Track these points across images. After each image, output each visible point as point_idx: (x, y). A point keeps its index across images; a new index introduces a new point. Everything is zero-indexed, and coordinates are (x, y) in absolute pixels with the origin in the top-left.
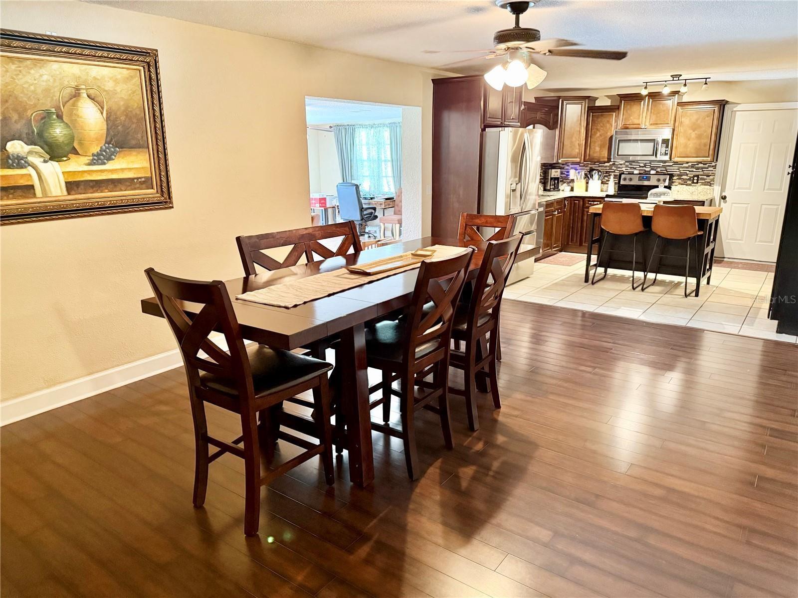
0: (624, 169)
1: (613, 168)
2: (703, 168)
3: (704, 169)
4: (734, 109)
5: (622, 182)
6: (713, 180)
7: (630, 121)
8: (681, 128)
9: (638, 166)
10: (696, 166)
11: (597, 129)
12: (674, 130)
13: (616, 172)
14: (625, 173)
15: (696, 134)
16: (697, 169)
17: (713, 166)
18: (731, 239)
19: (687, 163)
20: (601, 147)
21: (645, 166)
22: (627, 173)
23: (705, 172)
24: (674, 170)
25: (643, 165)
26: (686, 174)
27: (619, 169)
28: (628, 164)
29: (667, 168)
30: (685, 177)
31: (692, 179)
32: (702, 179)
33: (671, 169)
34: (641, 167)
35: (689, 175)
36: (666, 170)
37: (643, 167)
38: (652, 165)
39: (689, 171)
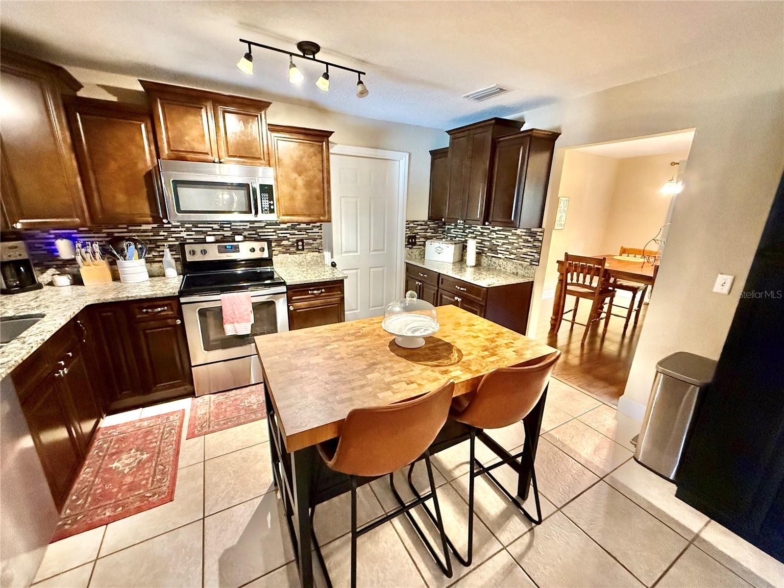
0: (184, 234)
1: (162, 233)
2: (306, 229)
3: (308, 231)
5: (189, 258)
6: (321, 244)
7: (187, 145)
9: (210, 229)
10: (298, 226)
13: (169, 239)
14: (188, 241)
15: (303, 180)
16: (300, 230)
17: (318, 226)
19: (286, 222)
20: (130, 193)
21: (222, 228)
22: (192, 241)
23: (310, 234)
24: (270, 233)
25: (218, 228)
26: (286, 238)
27: (173, 235)
28: (191, 226)
29: (258, 231)
30: (284, 243)
31: (295, 244)
32: (308, 244)
33: (265, 232)
34: (214, 230)
35: (290, 240)
36: (257, 234)
37: (218, 230)
38: (232, 227)
39: (290, 234)
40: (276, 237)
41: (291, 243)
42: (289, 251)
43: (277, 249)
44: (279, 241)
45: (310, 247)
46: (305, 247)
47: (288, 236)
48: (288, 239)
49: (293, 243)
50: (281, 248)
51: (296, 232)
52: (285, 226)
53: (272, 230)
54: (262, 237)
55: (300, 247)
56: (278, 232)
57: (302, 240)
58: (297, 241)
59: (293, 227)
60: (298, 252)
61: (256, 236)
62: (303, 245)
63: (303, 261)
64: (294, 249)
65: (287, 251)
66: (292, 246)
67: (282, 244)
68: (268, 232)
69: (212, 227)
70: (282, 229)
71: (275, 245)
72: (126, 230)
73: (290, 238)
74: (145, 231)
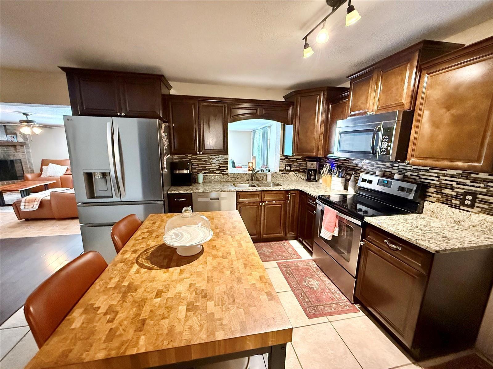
10: (473, 176)
19: (456, 168)
29: (421, 173)
30: (448, 191)
31: (462, 197)
32: (483, 201)
35: (456, 190)
39: (458, 183)
40: (438, 183)
41: (455, 194)
42: (449, 202)
43: (435, 195)
44: (440, 188)
45: (487, 207)
46: (477, 204)
47: (454, 184)
48: (453, 189)
49: (459, 194)
50: (440, 196)
51: (468, 182)
52: (453, 172)
53: (436, 175)
54: (423, 180)
55: (468, 203)
56: (442, 177)
57: (474, 195)
58: (466, 194)
59: (465, 175)
60: (462, 208)
61: (417, 178)
62: (473, 202)
63: (464, 221)
64: (458, 203)
65: (447, 201)
66: (457, 197)
67: (443, 191)
68: (430, 176)
70: (448, 175)
71: (434, 191)
73: (455, 188)
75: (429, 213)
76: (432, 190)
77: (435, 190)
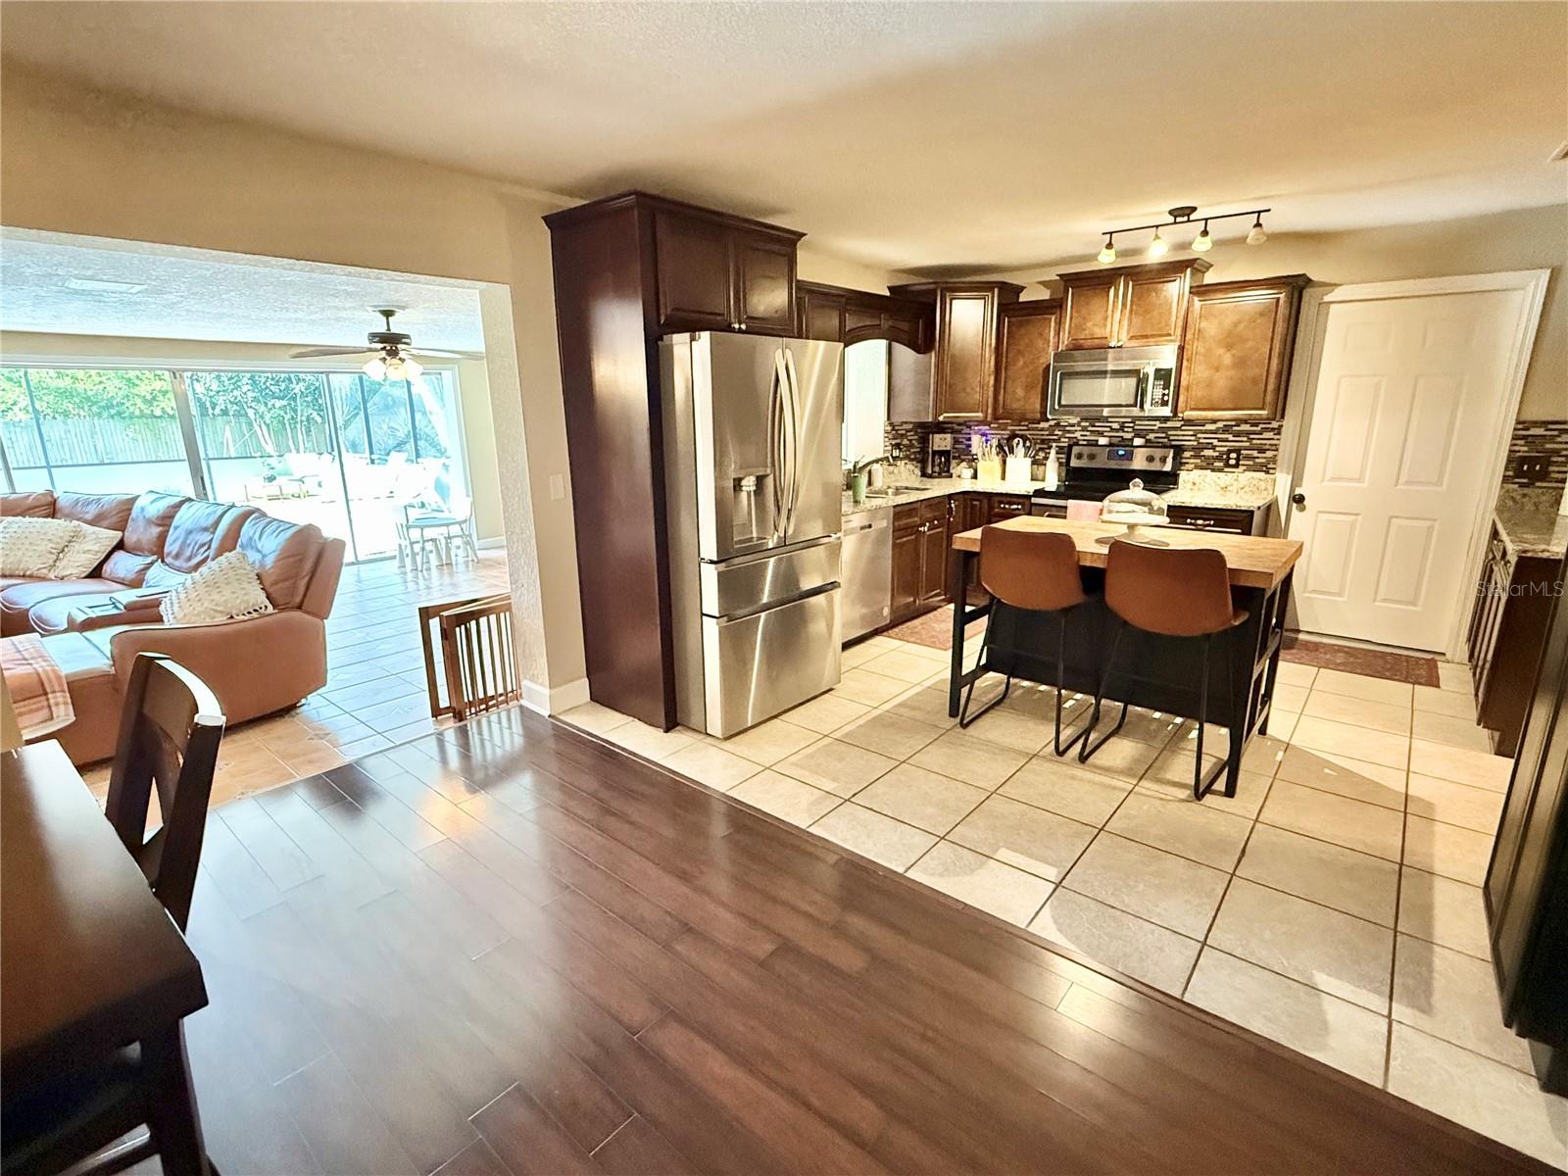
0: (1078, 435)
1: (1056, 433)
2: (1248, 433)
3: (1251, 436)
4: (1327, 299)
5: (1074, 463)
6: (1274, 460)
7: (1086, 332)
8: (1200, 344)
9: (1108, 429)
10: (1235, 428)
11: (1019, 352)
12: (1182, 349)
13: (1062, 440)
14: (1081, 443)
15: (1234, 356)
16: (1237, 434)
17: (1273, 429)
18: (1314, 591)
19: (1214, 422)
20: (1029, 388)
21: (1122, 428)
22: (1085, 443)
23: (1254, 442)
24: (1186, 437)
25: (1118, 427)
26: (1210, 446)
27: (1067, 435)
28: (1087, 424)
29: (1170, 433)
30: (1208, 453)
31: (1225, 457)
32: (1248, 458)
33: (1178, 435)
34: (1112, 430)
35: (1217, 449)
36: (1167, 437)
37: (1117, 430)
38: (1136, 427)
39: (1220, 440)
40: (1195, 443)
41: (1217, 454)
42: (1211, 467)
43: (1192, 461)
44: (1198, 450)
45: (1251, 463)
46: (1241, 462)
48: (1214, 448)
49: (1222, 453)
50: (1199, 461)
51: (1231, 437)
52: (1212, 427)
53: (1191, 433)
54: (1174, 443)
55: (1232, 462)
56: (1199, 435)
57: (1238, 451)
58: (1230, 452)
59: (1226, 429)
60: (1226, 470)
61: (1166, 440)
62: (1238, 459)
63: (1232, 485)
64: (1221, 464)
65: (1208, 465)
66: (1218, 458)
67: (1202, 454)
68: (1184, 435)
69: (1110, 427)
70: (1206, 432)
71: (1191, 456)
72: (1025, 428)
73: (1216, 446)
74: (1042, 430)
75: (1190, 486)
76: (1187, 454)
77: (1192, 453)
